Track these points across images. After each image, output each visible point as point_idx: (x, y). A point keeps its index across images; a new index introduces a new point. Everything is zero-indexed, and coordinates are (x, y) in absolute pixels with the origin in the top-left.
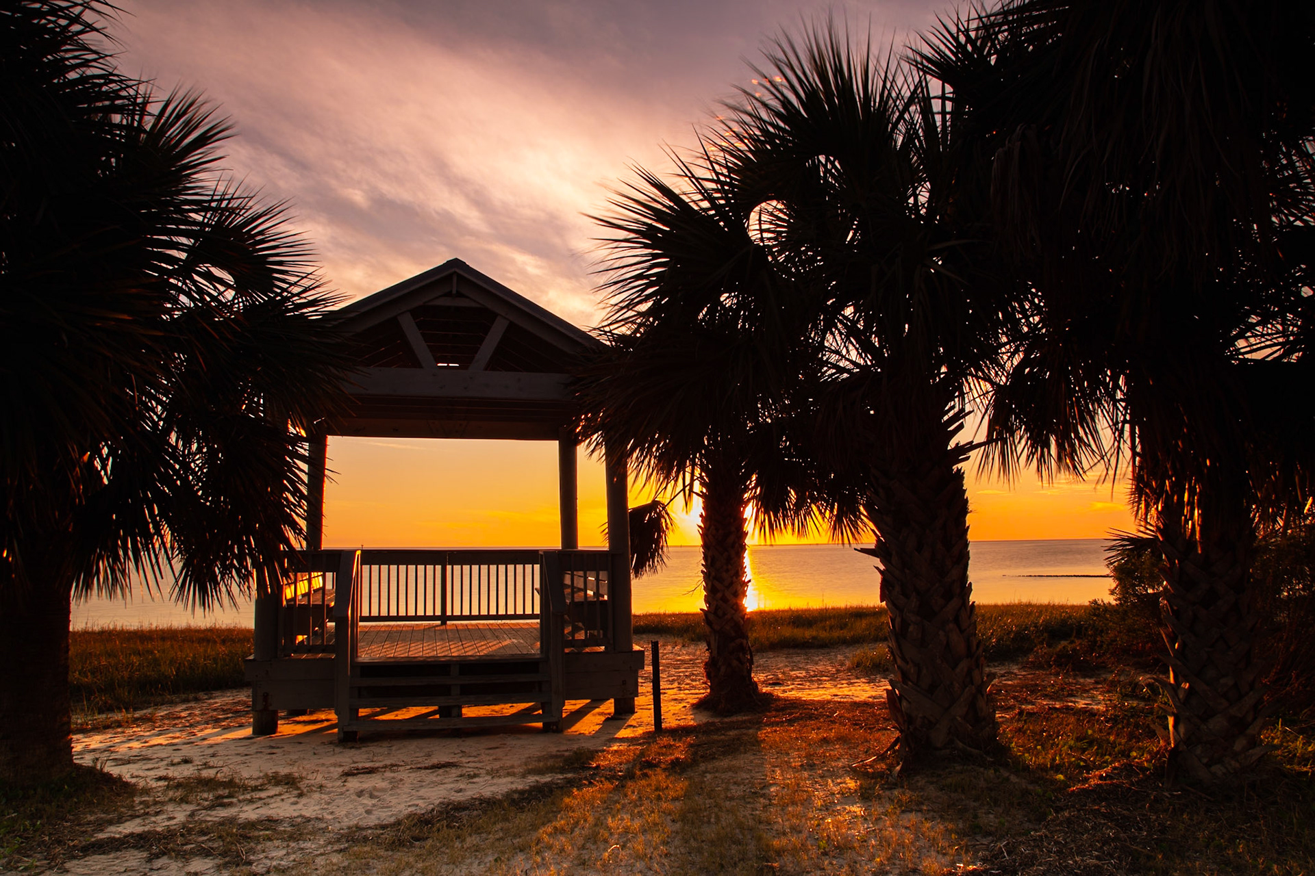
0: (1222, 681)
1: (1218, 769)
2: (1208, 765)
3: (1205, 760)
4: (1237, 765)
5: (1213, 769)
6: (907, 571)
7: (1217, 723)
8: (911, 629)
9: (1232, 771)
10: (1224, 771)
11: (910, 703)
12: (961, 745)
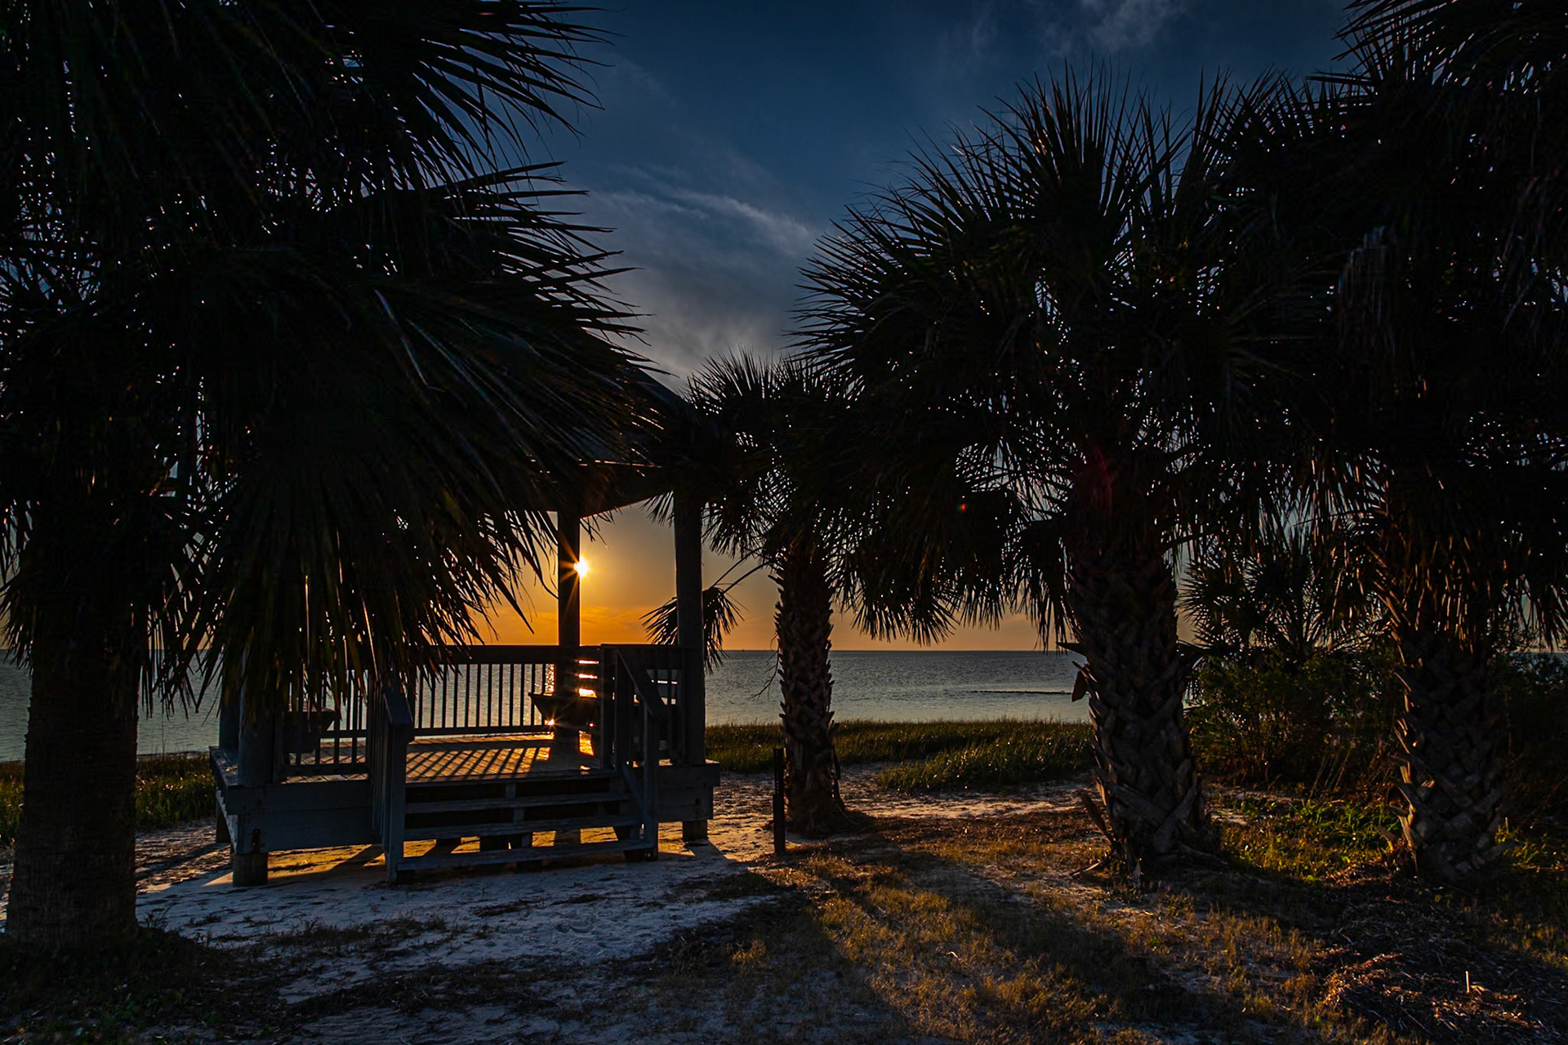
0: (1468, 779)
1: (1463, 866)
2: (1453, 863)
3: (1450, 858)
4: (1483, 862)
5: (1459, 866)
6: (1123, 666)
7: (1463, 820)
8: (1129, 727)
9: (1478, 867)
10: (1470, 867)
11: (1126, 806)
12: (1188, 849)
